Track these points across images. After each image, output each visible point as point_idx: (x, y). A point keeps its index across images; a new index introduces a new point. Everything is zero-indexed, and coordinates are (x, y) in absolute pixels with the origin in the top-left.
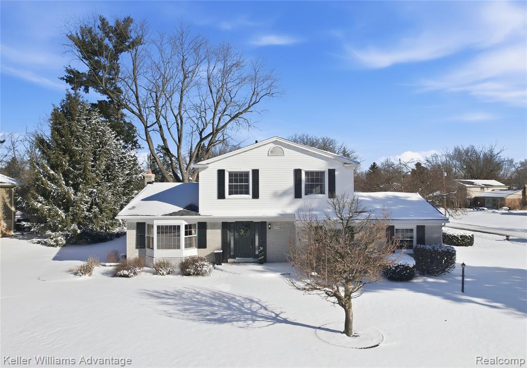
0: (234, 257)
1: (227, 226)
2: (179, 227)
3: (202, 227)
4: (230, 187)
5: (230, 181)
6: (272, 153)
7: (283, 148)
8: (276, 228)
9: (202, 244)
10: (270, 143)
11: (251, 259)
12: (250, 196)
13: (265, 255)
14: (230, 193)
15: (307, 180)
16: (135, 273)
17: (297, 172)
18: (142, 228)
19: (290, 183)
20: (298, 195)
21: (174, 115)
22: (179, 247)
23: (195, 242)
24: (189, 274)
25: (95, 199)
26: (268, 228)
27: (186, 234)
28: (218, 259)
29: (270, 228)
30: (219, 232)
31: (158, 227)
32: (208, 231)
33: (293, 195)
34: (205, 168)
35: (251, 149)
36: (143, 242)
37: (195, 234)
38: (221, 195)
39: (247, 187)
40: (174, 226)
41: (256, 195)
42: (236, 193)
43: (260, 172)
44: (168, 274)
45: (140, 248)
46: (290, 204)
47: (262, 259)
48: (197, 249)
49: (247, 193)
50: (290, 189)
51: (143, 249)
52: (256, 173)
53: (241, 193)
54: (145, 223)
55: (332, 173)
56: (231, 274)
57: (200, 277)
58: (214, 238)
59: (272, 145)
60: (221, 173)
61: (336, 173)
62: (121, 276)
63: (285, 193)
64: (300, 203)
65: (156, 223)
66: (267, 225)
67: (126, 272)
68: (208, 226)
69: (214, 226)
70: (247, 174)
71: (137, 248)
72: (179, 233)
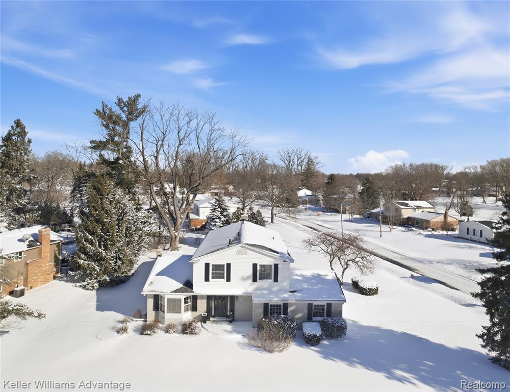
0: (214, 317)
1: (209, 298)
2: (180, 299)
3: (195, 298)
4: (213, 274)
5: (213, 270)
6: (238, 253)
7: (247, 250)
8: (241, 299)
9: (194, 308)
11: (224, 319)
12: (225, 280)
13: (233, 317)
14: (213, 278)
15: (261, 270)
16: (154, 332)
17: (255, 266)
18: (157, 298)
19: (250, 272)
20: (255, 280)
22: (180, 312)
23: (190, 308)
24: (187, 333)
25: (119, 255)
27: (185, 303)
28: (204, 320)
29: (237, 299)
30: (205, 301)
31: (168, 299)
32: (198, 300)
33: (251, 280)
34: (197, 263)
36: (157, 307)
37: (190, 303)
38: (207, 279)
39: (223, 274)
40: (178, 299)
41: (228, 280)
42: (216, 278)
43: (231, 265)
44: (174, 332)
46: (251, 285)
47: (232, 320)
48: (191, 312)
49: (223, 278)
50: (250, 275)
51: (157, 311)
52: (229, 265)
53: (219, 278)
54: (159, 295)
55: (276, 266)
57: (194, 336)
58: (202, 305)
59: (239, 248)
60: (207, 265)
61: (279, 266)
62: (146, 334)
63: (248, 278)
64: (256, 285)
65: (166, 297)
66: (235, 298)
67: (149, 332)
68: (199, 297)
69: (202, 298)
70: (223, 266)
71: (154, 310)
72: (180, 303)
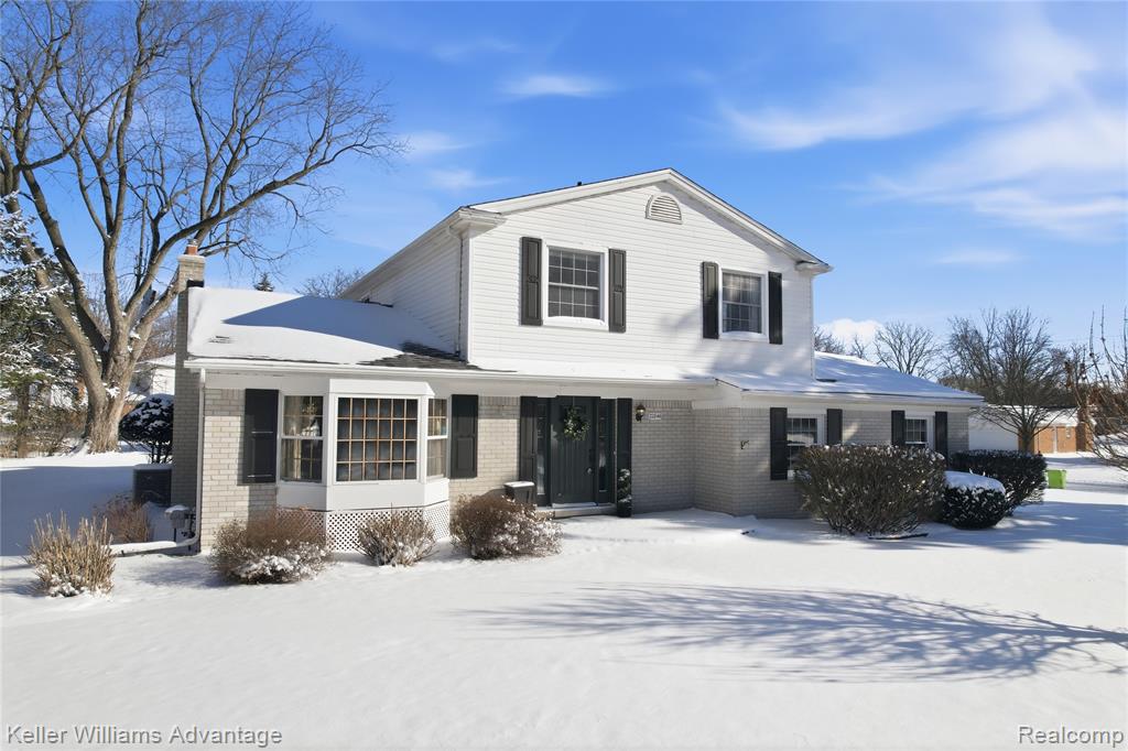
1: (530, 409)
3: (465, 409)
4: (554, 292)
5: (553, 276)
6: (654, 211)
7: (681, 205)
8: (651, 417)
9: (462, 462)
10: (651, 184)
12: (605, 324)
14: (553, 312)
17: (709, 273)
18: (264, 410)
19: (694, 301)
20: (710, 331)
21: (93, 158)
22: (411, 475)
26: (634, 417)
27: (431, 430)
29: (639, 417)
30: (511, 425)
31: (343, 403)
32: (483, 424)
33: (698, 331)
35: (608, 193)
37: (443, 432)
39: (596, 296)
40: (399, 403)
41: (618, 324)
42: (568, 312)
43: (628, 259)
45: (258, 481)
46: (697, 351)
48: (447, 481)
49: (596, 314)
50: (695, 311)
51: (264, 486)
52: (618, 257)
53: (579, 313)
54: (277, 392)
55: (775, 281)
58: (499, 444)
59: (655, 192)
60: (530, 247)
61: (784, 283)
63: (683, 323)
64: (714, 349)
65: (338, 390)
66: (633, 409)
68: (483, 407)
69: (499, 408)
70: (595, 259)
71: (243, 480)
72: (413, 424)
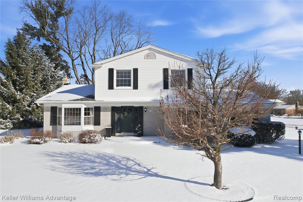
0: (120, 132)
1: (114, 110)
2: (80, 109)
3: (97, 110)
4: (117, 81)
5: (118, 77)
6: (147, 56)
7: (156, 54)
8: (150, 111)
9: (97, 122)
10: (146, 50)
11: (133, 134)
12: (132, 87)
13: (142, 130)
14: (117, 85)
15: (172, 77)
16: (45, 142)
17: (166, 71)
18: (54, 110)
19: (161, 79)
20: (166, 87)
21: (91, 55)
22: (80, 124)
23: (92, 121)
24: (85, 143)
26: (144, 111)
27: (85, 115)
28: (109, 133)
29: (146, 111)
30: (109, 114)
31: (65, 109)
32: (102, 113)
33: (162, 87)
34: (99, 68)
35: (133, 54)
36: (54, 121)
37: (92, 115)
38: (111, 87)
39: (130, 81)
40: (77, 109)
41: (136, 87)
42: (122, 85)
43: (138, 70)
44: (70, 142)
45: (53, 125)
46: (162, 92)
47: (141, 134)
48: (93, 126)
49: (130, 85)
50: (161, 82)
51: (55, 126)
52: (136, 71)
53: (125, 85)
54: (57, 107)
55: (190, 71)
56: (116, 142)
57: (93, 145)
58: (106, 119)
59: (147, 52)
60: (111, 71)
61: (193, 71)
62: (34, 143)
63: (157, 86)
64: (167, 92)
65: (64, 106)
66: (144, 109)
67: (38, 140)
68: (102, 109)
69: (106, 109)
70: (129, 72)
71: (51, 125)
72: (80, 114)
